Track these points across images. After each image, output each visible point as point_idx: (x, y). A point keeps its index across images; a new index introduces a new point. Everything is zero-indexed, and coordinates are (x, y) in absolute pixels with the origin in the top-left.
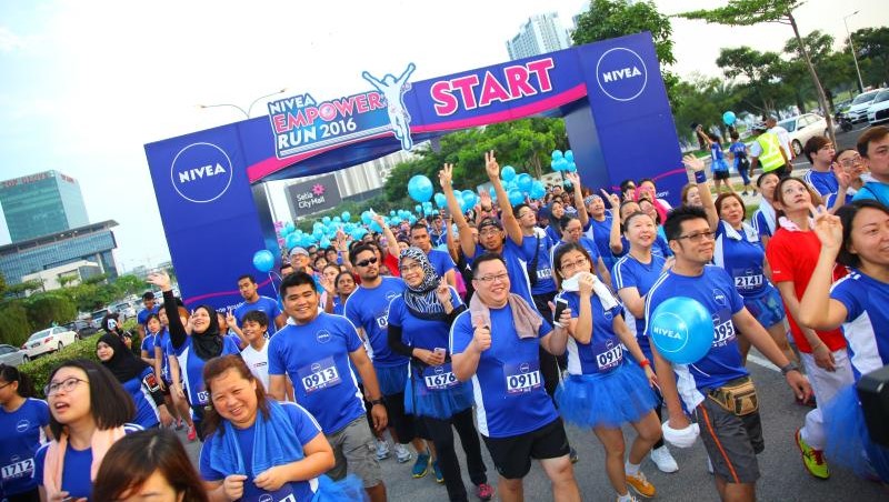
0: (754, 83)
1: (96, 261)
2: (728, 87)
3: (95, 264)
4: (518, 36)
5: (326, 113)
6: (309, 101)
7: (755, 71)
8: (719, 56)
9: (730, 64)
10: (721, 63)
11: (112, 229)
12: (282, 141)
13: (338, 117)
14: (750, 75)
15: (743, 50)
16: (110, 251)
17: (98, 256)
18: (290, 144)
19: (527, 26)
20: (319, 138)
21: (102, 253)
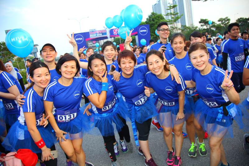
0: (207, 29)
1: (32, 55)
2: (201, 29)
3: (32, 56)
4: (156, 4)
5: (97, 32)
6: (95, 30)
7: (208, 26)
8: (200, 20)
9: (202, 23)
10: (200, 22)
11: (37, 47)
12: (91, 36)
13: (99, 33)
14: (207, 27)
15: (206, 20)
16: (36, 53)
17: (33, 54)
18: (92, 36)
19: (159, 1)
20: (96, 36)
21: (34, 53)
